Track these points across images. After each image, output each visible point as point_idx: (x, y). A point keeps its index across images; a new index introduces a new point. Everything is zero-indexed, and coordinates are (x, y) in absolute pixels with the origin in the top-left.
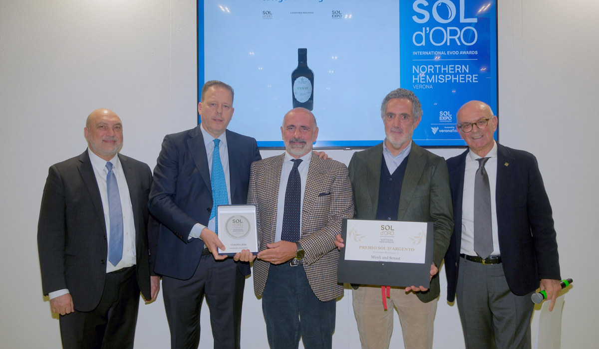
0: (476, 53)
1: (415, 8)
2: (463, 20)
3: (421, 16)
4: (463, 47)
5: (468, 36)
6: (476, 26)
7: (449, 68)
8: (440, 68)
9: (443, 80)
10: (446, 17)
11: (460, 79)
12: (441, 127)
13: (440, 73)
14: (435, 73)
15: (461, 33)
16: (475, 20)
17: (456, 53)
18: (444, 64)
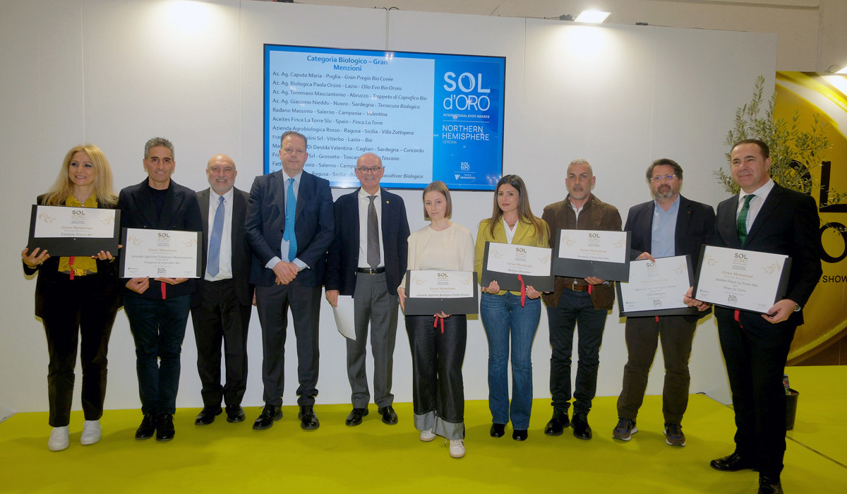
0: (489, 117)
1: (447, 79)
2: (480, 90)
3: (450, 86)
4: (479, 112)
5: (483, 103)
6: (489, 95)
7: (469, 128)
8: (462, 128)
9: (464, 137)
10: (468, 88)
11: (476, 137)
12: (462, 175)
13: (462, 132)
14: (459, 132)
15: (478, 101)
16: (488, 91)
17: (474, 116)
18: (466, 125)
